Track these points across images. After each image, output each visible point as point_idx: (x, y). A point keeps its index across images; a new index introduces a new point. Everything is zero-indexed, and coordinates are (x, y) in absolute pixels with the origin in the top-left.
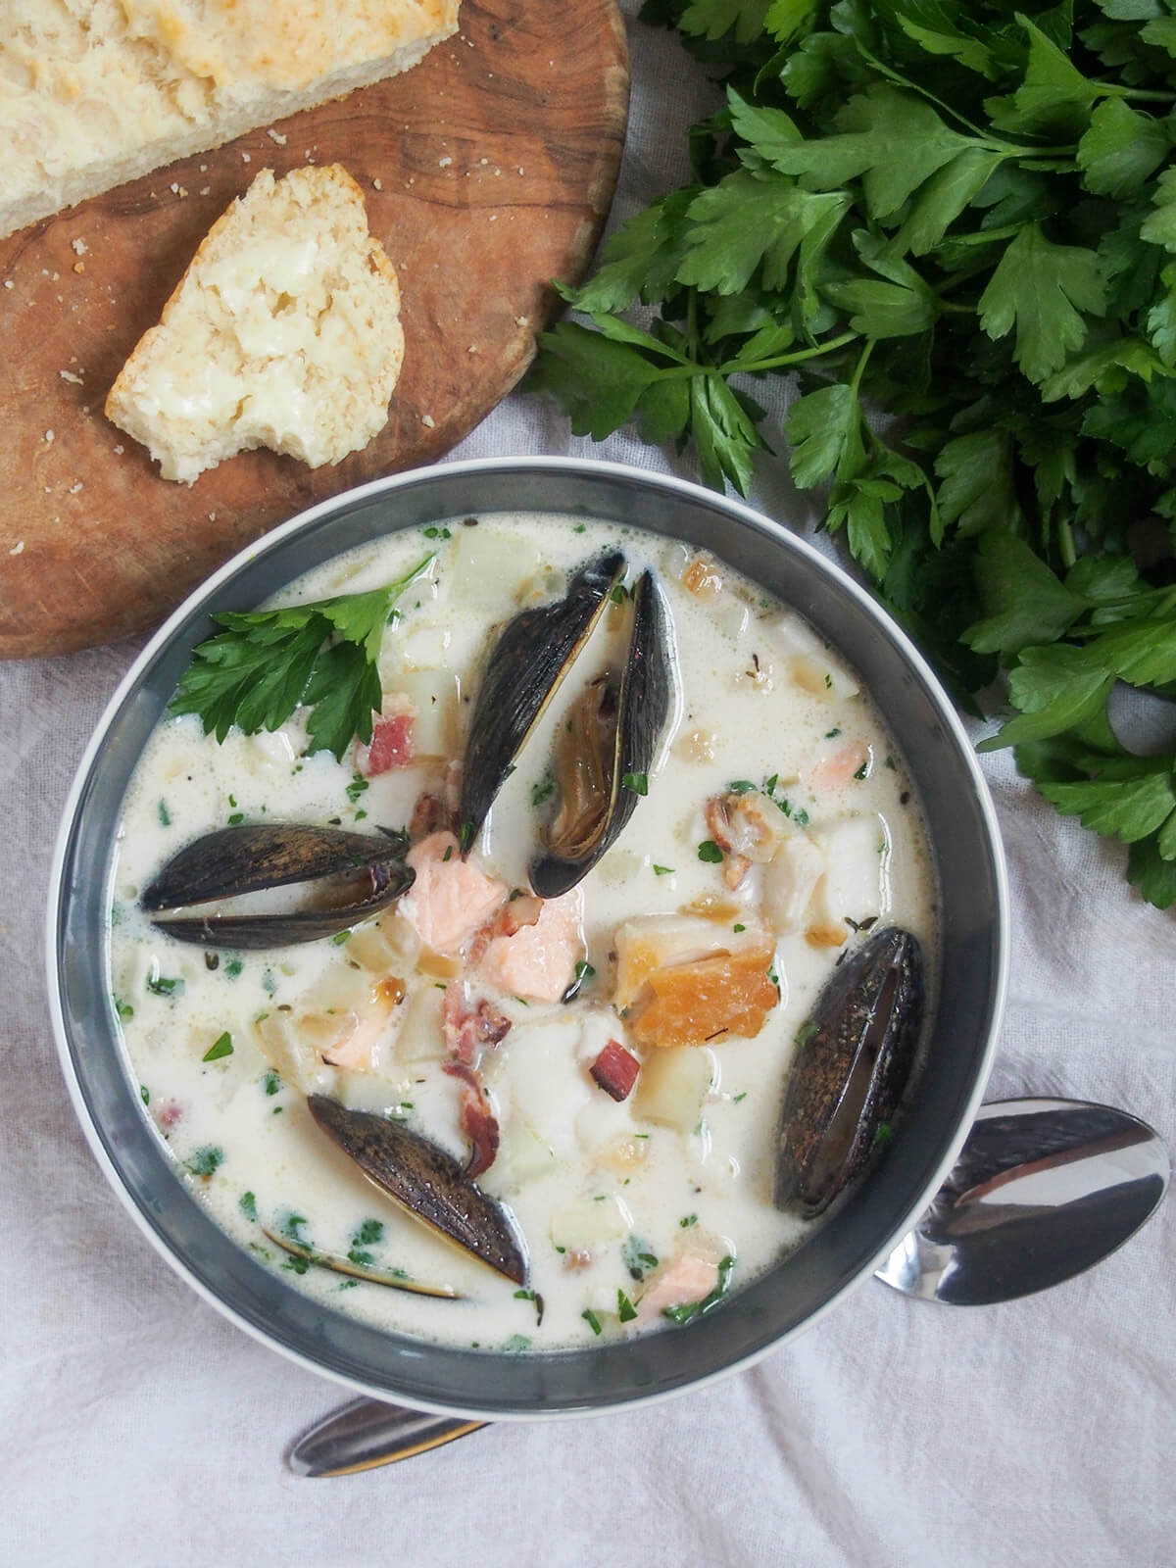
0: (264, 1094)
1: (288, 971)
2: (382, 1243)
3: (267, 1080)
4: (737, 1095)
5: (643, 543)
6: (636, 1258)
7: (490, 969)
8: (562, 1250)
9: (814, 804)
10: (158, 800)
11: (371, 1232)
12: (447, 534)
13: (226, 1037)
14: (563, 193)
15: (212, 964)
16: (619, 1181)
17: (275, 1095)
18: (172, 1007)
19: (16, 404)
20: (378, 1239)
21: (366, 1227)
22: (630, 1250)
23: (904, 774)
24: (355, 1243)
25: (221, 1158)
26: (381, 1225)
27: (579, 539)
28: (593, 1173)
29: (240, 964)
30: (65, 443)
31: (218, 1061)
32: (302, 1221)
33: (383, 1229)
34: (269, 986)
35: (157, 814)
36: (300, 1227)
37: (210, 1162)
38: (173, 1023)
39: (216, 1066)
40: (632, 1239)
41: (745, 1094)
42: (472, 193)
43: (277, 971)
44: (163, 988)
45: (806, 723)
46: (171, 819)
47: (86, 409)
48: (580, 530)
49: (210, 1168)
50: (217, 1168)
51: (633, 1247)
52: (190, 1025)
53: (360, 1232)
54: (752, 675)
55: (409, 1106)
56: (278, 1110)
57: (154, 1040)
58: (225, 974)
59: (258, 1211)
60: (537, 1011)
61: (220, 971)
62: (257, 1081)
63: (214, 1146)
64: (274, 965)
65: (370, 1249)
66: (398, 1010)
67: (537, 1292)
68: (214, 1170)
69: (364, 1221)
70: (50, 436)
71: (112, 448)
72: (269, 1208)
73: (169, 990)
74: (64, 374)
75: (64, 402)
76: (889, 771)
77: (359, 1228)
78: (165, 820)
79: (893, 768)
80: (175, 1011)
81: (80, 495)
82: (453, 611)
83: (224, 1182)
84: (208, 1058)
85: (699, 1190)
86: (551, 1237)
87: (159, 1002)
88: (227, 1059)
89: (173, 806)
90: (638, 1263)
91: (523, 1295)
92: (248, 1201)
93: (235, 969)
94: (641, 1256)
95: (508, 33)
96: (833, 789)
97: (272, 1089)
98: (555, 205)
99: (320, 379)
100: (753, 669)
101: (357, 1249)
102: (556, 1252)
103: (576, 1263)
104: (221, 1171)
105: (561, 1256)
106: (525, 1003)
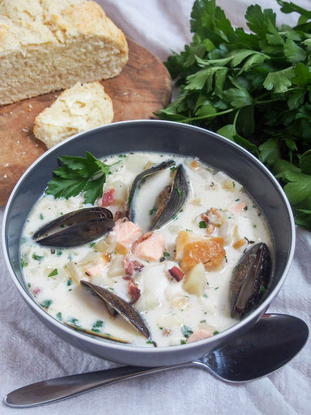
0: (67, 285)
1: (76, 254)
2: (103, 327)
3: (68, 282)
4: (216, 288)
5: (179, 159)
6: (186, 332)
7: (137, 252)
8: (161, 329)
9: (233, 216)
10: (40, 214)
11: (99, 324)
12: (125, 156)
13: (56, 270)
14: (156, 100)
15: (53, 253)
16: (180, 310)
17: (70, 286)
18: (40, 263)
19: (10, 136)
20: (101, 326)
21: (97, 322)
22: (184, 330)
23: (259, 209)
24: (94, 326)
25: (51, 303)
26: (103, 322)
27: (162, 158)
28: (171, 308)
29: (61, 252)
30: (22, 144)
31: (53, 276)
32: (77, 320)
33: (103, 323)
34: (70, 258)
35: (40, 216)
36: (76, 322)
37: (47, 304)
38: (39, 267)
39: (52, 278)
40: (184, 326)
41: (218, 288)
42: (132, 99)
43: (73, 255)
44: (37, 258)
45: (230, 197)
46: (43, 218)
47: (29, 137)
48: (162, 156)
49: (48, 305)
50: (50, 305)
51: (185, 329)
52: (45, 268)
53: (95, 324)
54: (212, 186)
55: (112, 289)
56: (70, 290)
57: (33, 272)
58: (57, 255)
59: (62, 317)
60: (152, 264)
61: (55, 254)
62: (65, 282)
63: (49, 299)
64: (72, 253)
65: (99, 328)
66: (109, 264)
67: (154, 341)
68: (49, 306)
69: (97, 321)
70: (18, 142)
71: (34, 145)
72: (66, 317)
73: (39, 259)
74: (24, 130)
75: (23, 136)
76: (254, 209)
77: (95, 323)
78: (42, 218)
79: (255, 208)
80: (41, 264)
81: (25, 155)
82: (127, 173)
83: (52, 309)
84: (50, 275)
85: (206, 313)
86: (158, 325)
87: (36, 262)
88: (56, 276)
89: (44, 215)
90: (187, 333)
91: (150, 342)
92: (59, 315)
93: (60, 254)
94: (188, 331)
95: (141, 72)
96: (238, 212)
97: (69, 284)
98: (153, 102)
99: (91, 120)
100: (212, 185)
101: (94, 328)
102: (160, 329)
103: (166, 333)
104: (51, 306)
105: (161, 331)
106: (148, 262)
